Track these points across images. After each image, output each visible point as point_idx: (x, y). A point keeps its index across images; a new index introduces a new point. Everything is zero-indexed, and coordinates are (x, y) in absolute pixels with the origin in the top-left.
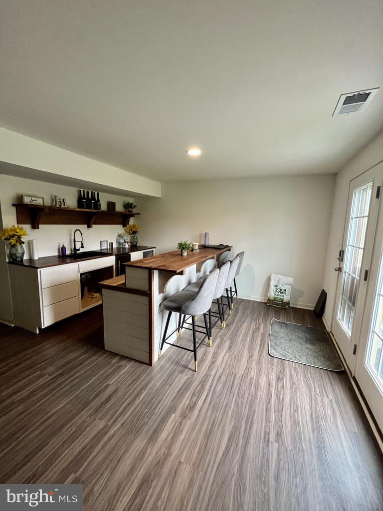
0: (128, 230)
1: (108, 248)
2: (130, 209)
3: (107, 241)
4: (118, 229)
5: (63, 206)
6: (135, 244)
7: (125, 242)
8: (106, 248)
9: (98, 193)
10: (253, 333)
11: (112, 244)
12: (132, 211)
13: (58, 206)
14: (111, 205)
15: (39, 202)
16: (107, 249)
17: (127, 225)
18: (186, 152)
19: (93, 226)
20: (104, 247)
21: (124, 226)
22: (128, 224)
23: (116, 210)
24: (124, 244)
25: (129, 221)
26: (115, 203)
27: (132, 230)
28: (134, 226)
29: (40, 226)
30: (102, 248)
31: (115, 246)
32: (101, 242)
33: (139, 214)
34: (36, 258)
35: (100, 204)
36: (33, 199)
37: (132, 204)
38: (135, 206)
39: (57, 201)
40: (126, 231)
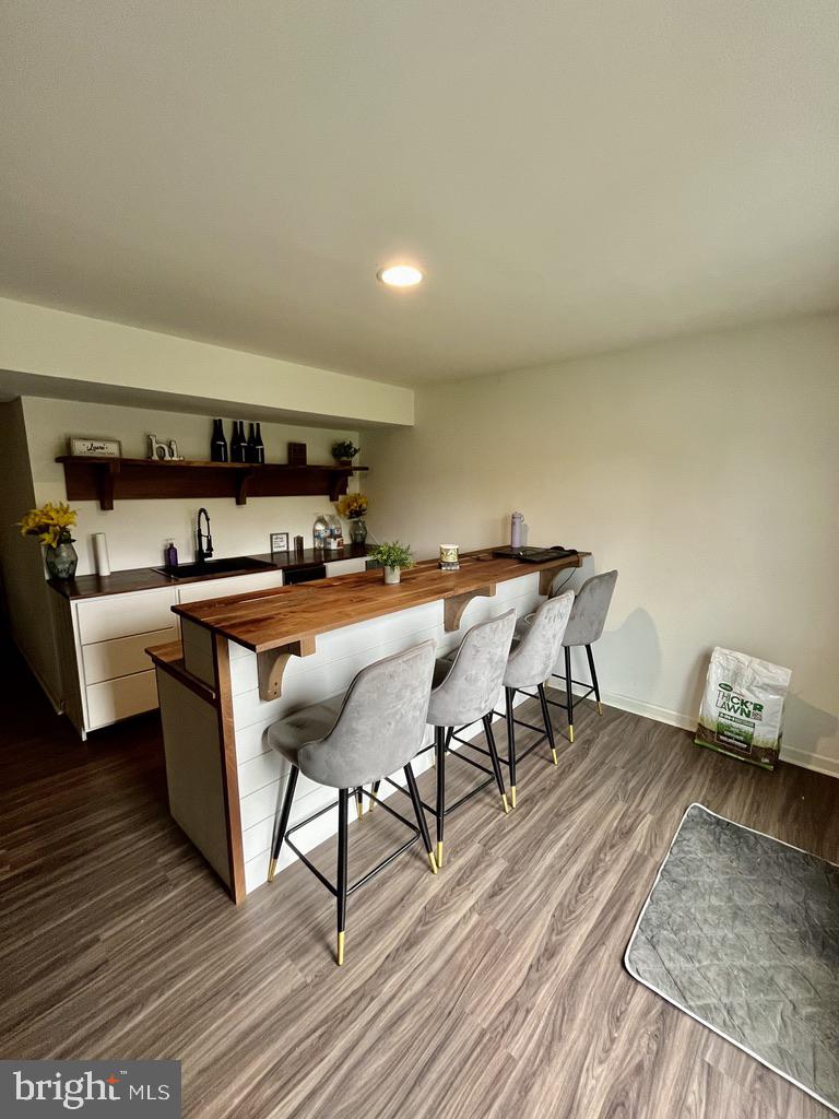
0: (341, 508)
1: (292, 548)
2: (345, 458)
3: (287, 534)
4: (320, 505)
5: (167, 458)
6: (359, 539)
7: (332, 535)
8: (285, 549)
9: (258, 425)
10: (600, 849)
11: (299, 541)
12: (349, 463)
13: (155, 457)
14: (296, 451)
15: (111, 450)
16: (288, 552)
17: (340, 497)
18: (378, 277)
19: (248, 500)
20: (281, 546)
21: (332, 499)
22: (344, 493)
23: (308, 463)
24: (328, 540)
25: (346, 485)
26: (304, 446)
27: (349, 506)
28: (356, 498)
29: (115, 502)
30: (275, 550)
31: (308, 544)
32: (271, 535)
33: (367, 469)
34: (105, 572)
35: (262, 450)
36: (96, 444)
37: (350, 446)
38: (356, 451)
39: (155, 446)
40: (338, 510)
